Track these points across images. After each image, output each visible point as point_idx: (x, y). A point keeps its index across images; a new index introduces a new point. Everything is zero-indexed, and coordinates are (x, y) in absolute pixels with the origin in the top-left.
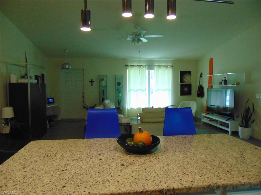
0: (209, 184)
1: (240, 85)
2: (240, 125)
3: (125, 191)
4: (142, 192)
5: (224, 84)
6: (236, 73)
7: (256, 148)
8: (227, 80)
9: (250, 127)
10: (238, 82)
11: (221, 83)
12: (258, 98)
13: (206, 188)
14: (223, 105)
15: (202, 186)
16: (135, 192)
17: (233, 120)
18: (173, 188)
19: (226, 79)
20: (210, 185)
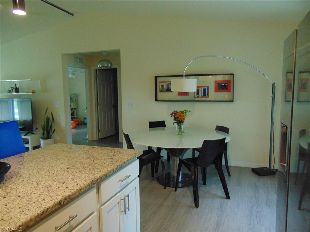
0: (91, 180)
1: (35, 93)
2: (41, 137)
3: (25, 221)
4: (43, 212)
5: (16, 93)
6: (30, 80)
7: (94, 148)
8: (18, 88)
9: (52, 138)
10: (33, 91)
11: (10, 92)
12: (56, 106)
13: (91, 184)
14: (10, 118)
15: (88, 184)
16: (37, 216)
17: (31, 134)
18: (69, 195)
19: (18, 86)
20: (93, 181)
